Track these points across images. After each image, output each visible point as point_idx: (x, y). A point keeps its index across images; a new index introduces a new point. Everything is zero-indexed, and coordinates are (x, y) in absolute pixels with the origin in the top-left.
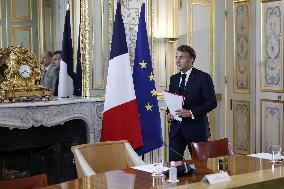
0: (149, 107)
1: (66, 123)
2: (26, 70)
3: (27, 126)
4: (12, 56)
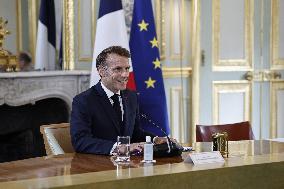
0: (150, 83)
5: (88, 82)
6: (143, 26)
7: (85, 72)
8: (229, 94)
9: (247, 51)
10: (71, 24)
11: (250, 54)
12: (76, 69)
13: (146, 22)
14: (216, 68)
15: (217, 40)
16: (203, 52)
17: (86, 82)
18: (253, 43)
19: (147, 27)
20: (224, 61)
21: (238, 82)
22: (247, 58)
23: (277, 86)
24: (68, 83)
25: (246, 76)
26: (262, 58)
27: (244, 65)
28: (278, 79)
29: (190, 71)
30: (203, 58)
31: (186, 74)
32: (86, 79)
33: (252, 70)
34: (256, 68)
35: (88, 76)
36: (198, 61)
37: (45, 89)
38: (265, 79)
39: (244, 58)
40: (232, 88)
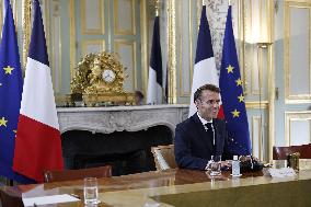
0: (236, 113)
1: (150, 129)
2: (109, 75)
3: (110, 130)
4: (96, 62)
5: (188, 112)
6: (230, 69)
7: (185, 106)
10: (174, 69)
12: (178, 103)
13: (232, 66)
14: (287, 102)
16: (277, 89)
19: (233, 70)
20: (294, 96)
21: (305, 112)
24: (172, 114)
29: (267, 104)
30: (277, 93)
31: (263, 107)
32: (185, 111)
35: (187, 108)
36: (273, 96)
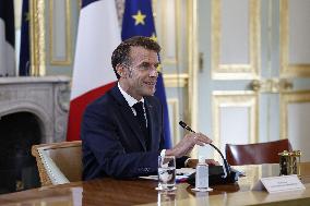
6: (139, 18)
7: (63, 78)
8: (231, 108)
9: (252, 54)
10: (41, 16)
11: (256, 58)
12: (47, 74)
13: (142, 14)
14: (217, 76)
15: (217, 39)
16: (201, 55)
17: (63, 92)
18: (259, 44)
19: (145, 20)
20: (225, 67)
21: (242, 92)
22: (252, 62)
23: (287, 98)
24: (41, 93)
25: (252, 86)
26: (270, 63)
27: (250, 71)
28: (289, 90)
29: (187, 79)
30: (201, 62)
31: (182, 83)
32: (63, 87)
33: (258, 78)
34: (263, 75)
35: (66, 83)
36: (196, 66)
37: (13, 100)
38: (274, 90)
39: (249, 63)
40: (236, 101)
